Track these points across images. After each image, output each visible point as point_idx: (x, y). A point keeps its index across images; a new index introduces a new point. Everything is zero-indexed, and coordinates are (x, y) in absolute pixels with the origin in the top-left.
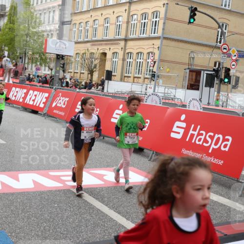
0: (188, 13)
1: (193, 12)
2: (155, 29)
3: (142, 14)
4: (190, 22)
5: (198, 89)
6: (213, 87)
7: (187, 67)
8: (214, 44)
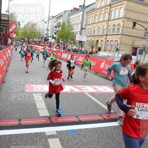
0: (132, 24)
1: (135, 24)
2: (118, 31)
3: (113, 25)
4: (133, 28)
5: (136, 55)
6: (142, 55)
7: (131, 46)
8: (143, 37)
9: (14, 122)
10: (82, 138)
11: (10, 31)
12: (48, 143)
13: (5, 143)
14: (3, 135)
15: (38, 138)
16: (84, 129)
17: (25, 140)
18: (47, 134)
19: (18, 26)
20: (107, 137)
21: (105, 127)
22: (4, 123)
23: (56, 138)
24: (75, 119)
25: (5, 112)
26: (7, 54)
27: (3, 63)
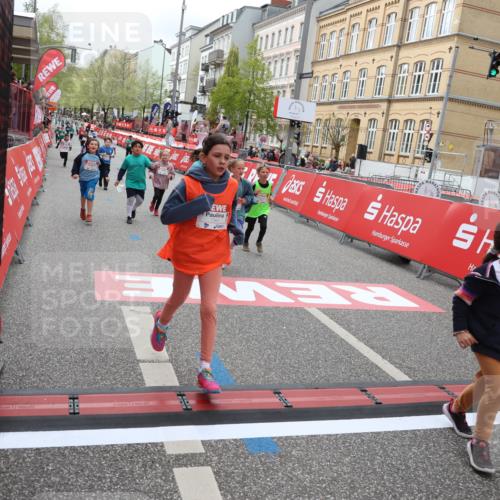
0: (488, 61)
1: (497, 61)
2: (434, 85)
3: (416, 64)
4: (490, 76)
5: (497, 177)
7: (481, 143)
9: (53, 403)
10: (294, 469)
11: (41, 77)
12: (175, 483)
13: (23, 477)
14: (14, 450)
15: (138, 462)
16: (303, 438)
17: (92, 471)
18: (170, 451)
19: (68, 61)
20: (386, 468)
21: (378, 433)
22: (17, 407)
23: (203, 465)
24: (272, 402)
25: (21, 369)
26: (30, 164)
27: (17, 192)
